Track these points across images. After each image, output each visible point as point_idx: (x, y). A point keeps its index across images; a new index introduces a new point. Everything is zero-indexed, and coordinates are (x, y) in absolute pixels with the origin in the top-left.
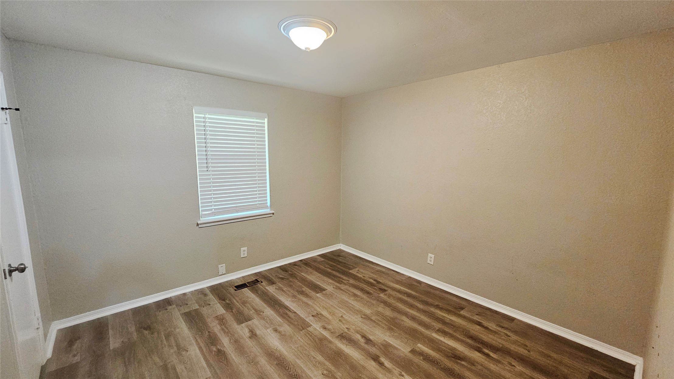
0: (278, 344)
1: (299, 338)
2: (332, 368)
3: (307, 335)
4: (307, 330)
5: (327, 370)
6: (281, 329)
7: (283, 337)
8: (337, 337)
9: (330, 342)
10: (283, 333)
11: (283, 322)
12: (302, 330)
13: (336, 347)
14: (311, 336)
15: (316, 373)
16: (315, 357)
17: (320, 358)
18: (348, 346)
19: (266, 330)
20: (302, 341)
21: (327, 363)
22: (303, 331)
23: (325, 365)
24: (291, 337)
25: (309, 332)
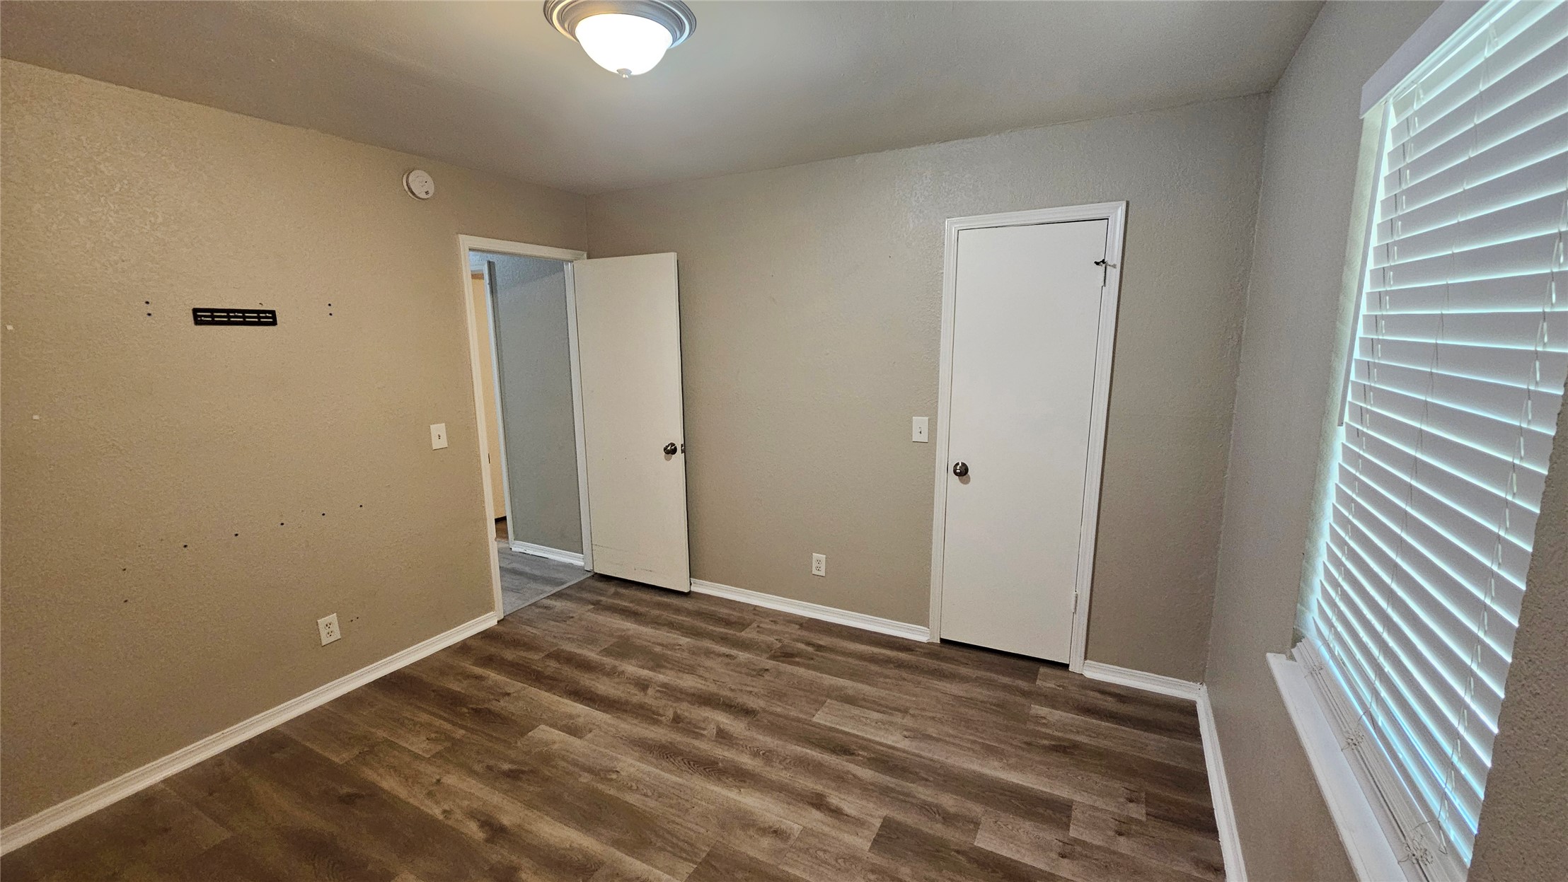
0: (743, 800)
1: (702, 830)
2: (601, 787)
3: (686, 846)
4: (695, 863)
5: (611, 780)
6: (766, 842)
7: (747, 822)
8: (601, 864)
9: (617, 843)
10: (751, 832)
11: (780, 867)
12: (708, 855)
13: (598, 836)
14: (674, 845)
15: (632, 770)
16: (644, 798)
17: (631, 798)
18: (568, 847)
19: (804, 827)
20: (689, 825)
21: (612, 792)
22: (704, 855)
23: (619, 789)
24: (723, 826)
25: (684, 855)
